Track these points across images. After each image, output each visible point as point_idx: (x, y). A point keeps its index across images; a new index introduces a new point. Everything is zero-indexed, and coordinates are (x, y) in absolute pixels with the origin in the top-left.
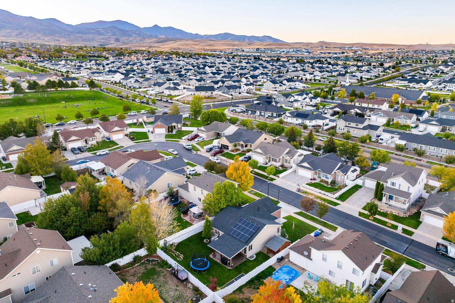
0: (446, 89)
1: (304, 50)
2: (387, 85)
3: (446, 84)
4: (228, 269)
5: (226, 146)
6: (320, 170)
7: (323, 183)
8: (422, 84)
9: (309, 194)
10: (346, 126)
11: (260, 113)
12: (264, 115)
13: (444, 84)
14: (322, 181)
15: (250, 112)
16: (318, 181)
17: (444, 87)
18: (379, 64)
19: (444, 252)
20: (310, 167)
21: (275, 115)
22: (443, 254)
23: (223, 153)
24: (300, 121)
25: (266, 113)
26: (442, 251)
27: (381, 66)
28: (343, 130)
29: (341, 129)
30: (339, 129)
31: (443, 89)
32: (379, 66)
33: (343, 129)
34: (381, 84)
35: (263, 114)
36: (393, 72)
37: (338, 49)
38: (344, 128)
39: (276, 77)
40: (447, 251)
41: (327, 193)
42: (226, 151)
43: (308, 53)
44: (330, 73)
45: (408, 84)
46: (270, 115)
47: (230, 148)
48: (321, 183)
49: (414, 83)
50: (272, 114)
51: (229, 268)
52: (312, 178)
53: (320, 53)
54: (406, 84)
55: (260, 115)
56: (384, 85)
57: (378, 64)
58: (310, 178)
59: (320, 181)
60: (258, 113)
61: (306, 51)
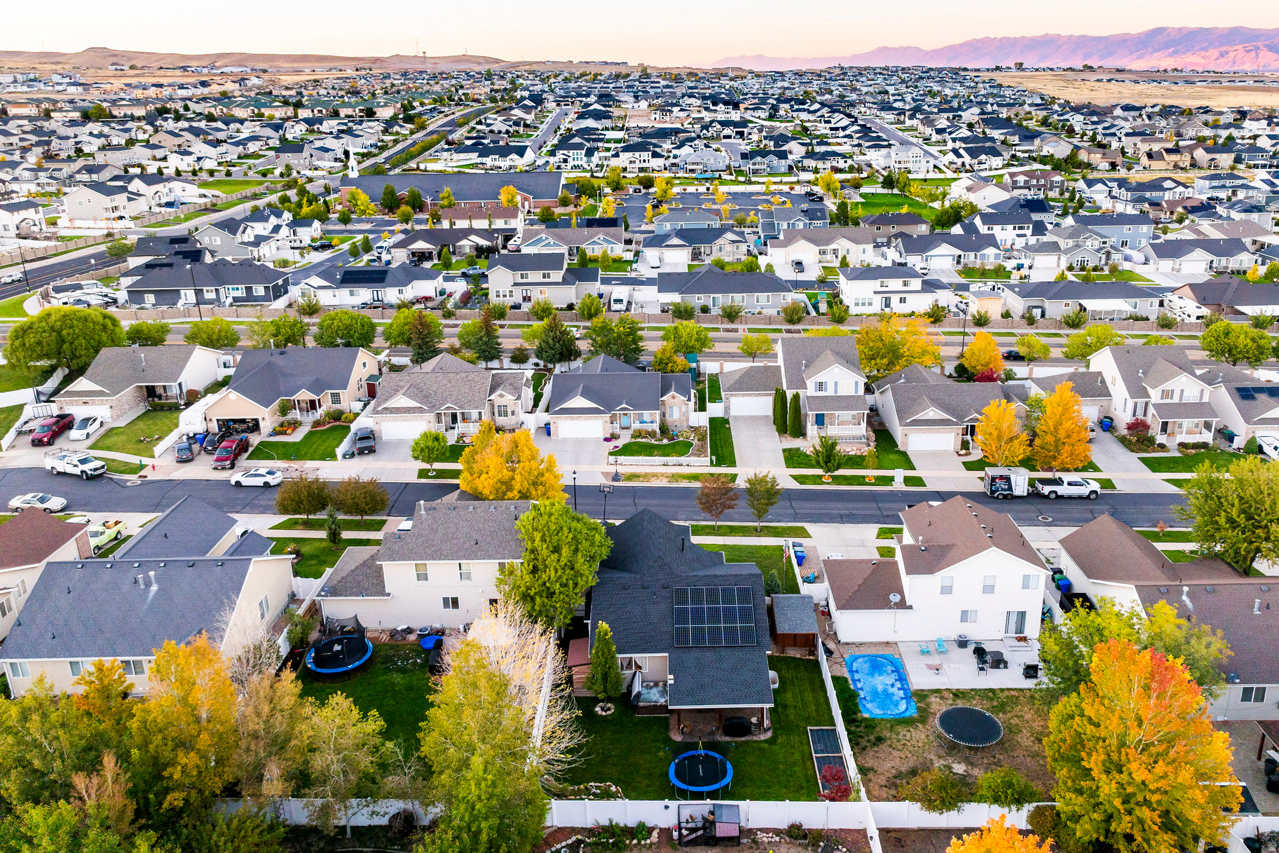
0: (570, 165)
1: (56, 78)
2: (431, 166)
3: (566, 152)
4: (766, 741)
5: (235, 421)
6: (624, 406)
7: (644, 440)
8: (514, 156)
9: (646, 476)
10: (516, 284)
11: (199, 293)
12: (218, 300)
13: (561, 152)
14: (638, 434)
15: (150, 299)
16: (625, 439)
17: (565, 161)
18: (361, 111)
19: (1005, 490)
20: (596, 406)
21: (259, 290)
22: (1005, 497)
23: (251, 449)
24: (364, 294)
25: (222, 291)
26: (1002, 489)
27: (368, 116)
28: (511, 296)
29: (505, 296)
30: (498, 296)
31: (563, 165)
32: (361, 117)
33: (508, 294)
34: (413, 165)
35: (209, 295)
36: (412, 133)
37: (178, 72)
38: (511, 292)
39: (79, 172)
40: (1010, 488)
41: (683, 459)
42: (255, 440)
43: (80, 89)
44: (241, 147)
45: (479, 160)
46: (241, 293)
47: (266, 426)
48: (640, 440)
49: (494, 157)
50: (249, 289)
51: (762, 737)
52: (608, 436)
53: (126, 85)
54: (473, 162)
55: (200, 301)
56: (422, 166)
57: (357, 111)
58: (602, 437)
59: (633, 436)
60: (188, 295)
61: (67, 80)
